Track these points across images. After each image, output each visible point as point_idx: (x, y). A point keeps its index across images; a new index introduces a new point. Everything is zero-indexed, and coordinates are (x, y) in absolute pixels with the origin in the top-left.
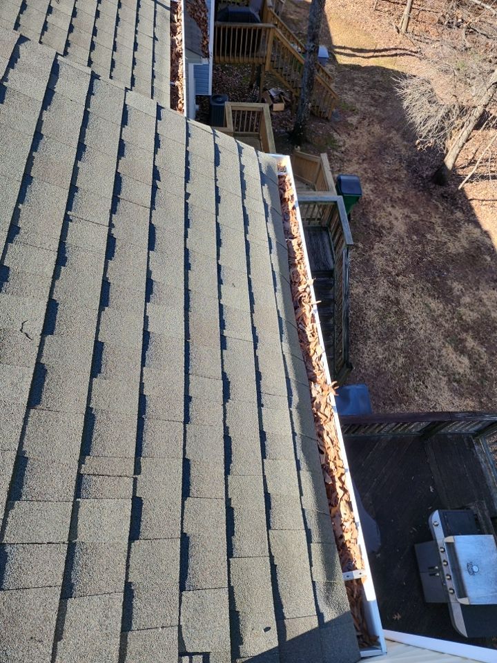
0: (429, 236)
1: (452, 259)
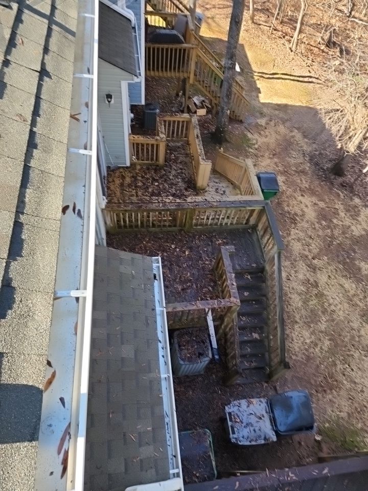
0: (335, 221)
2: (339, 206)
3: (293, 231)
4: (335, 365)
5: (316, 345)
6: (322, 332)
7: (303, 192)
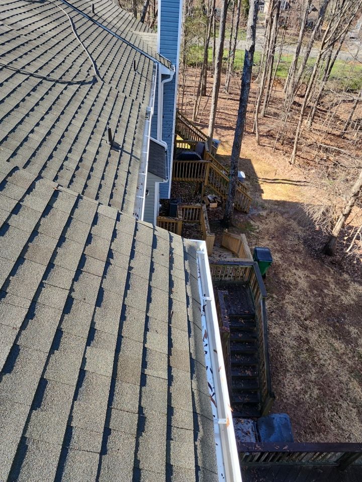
0: (326, 291)
1: (346, 309)
2: (329, 279)
3: (287, 296)
4: (324, 412)
5: (306, 392)
6: (312, 382)
7: (297, 267)
